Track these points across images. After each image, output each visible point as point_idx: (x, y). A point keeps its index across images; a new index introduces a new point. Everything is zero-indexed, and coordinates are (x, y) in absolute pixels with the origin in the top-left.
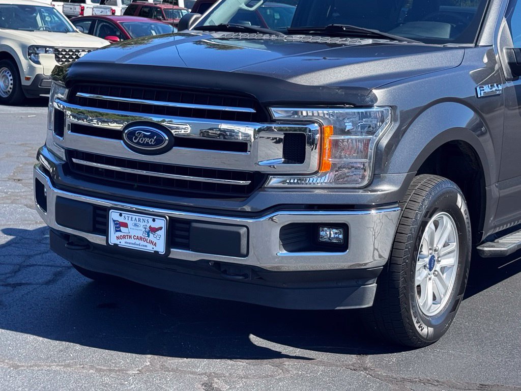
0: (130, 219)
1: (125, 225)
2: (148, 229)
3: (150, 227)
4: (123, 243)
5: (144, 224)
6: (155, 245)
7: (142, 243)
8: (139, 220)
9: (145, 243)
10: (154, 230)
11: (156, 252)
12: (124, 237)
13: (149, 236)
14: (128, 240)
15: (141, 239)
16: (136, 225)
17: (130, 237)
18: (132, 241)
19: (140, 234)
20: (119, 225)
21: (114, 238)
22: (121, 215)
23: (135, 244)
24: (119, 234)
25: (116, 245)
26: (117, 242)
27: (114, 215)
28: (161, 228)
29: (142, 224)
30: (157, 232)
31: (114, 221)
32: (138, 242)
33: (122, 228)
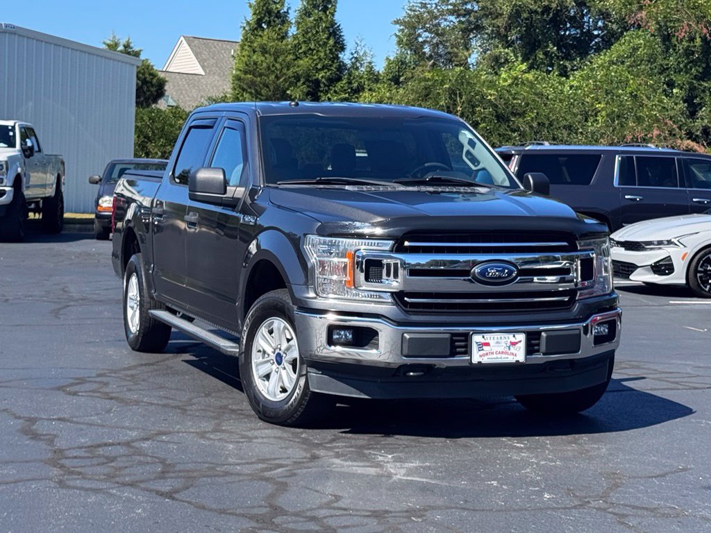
0: (492, 338)
1: (487, 344)
2: (509, 344)
3: (511, 342)
4: (485, 360)
5: (505, 340)
6: (516, 355)
7: (504, 356)
8: (501, 338)
9: (507, 356)
10: (513, 344)
11: (517, 361)
12: (487, 354)
13: (509, 349)
14: (492, 356)
15: (502, 353)
16: (498, 343)
17: (493, 353)
18: (495, 356)
19: (501, 349)
20: (481, 346)
21: (477, 357)
22: (483, 337)
23: (497, 358)
24: (481, 353)
25: (480, 363)
26: (480, 360)
27: (477, 339)
28: (520, 342)
29: (503, 340)
30: (517, 345)
31: (477, 343)
32: (499, 356)
33: (484, 347)
